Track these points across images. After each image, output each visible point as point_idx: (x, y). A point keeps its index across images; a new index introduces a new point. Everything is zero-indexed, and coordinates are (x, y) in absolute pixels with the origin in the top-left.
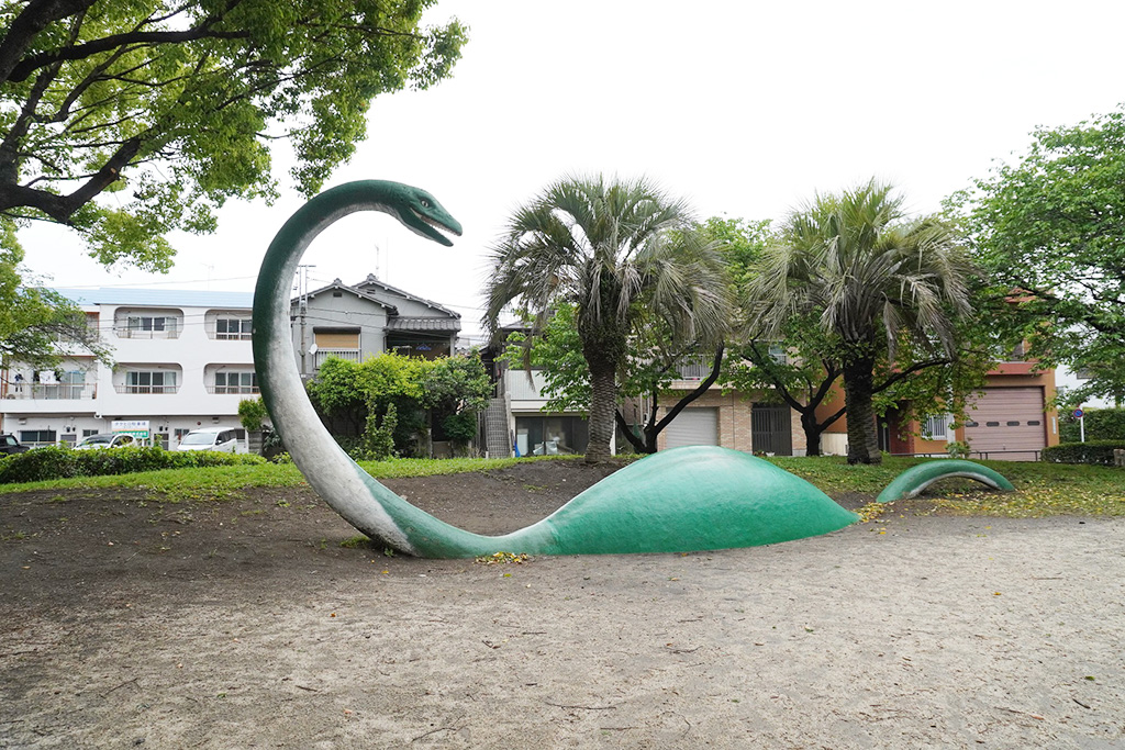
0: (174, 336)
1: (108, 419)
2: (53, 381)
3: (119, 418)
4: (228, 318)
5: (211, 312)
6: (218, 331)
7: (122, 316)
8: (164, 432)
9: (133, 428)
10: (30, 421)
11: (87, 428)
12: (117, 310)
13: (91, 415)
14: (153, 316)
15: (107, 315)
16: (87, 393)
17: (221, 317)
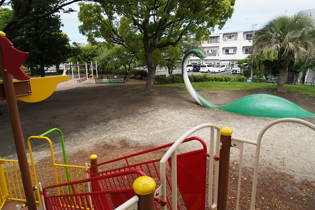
0: (236, 39)
1: (221, 60)
2: (211, 52)
3: (224, 60)
4: (249, 34)
5: (245, 33)
6: (247, 37)
7: (225, 36)
8: (233, 63)
9: (226, 63)
10: (207, 61)
11: (218, 63)
12: (223, 35)
13: (218, 60)
14: (231, 35)
15: (221, 36)
16: (217, 55)
17: (247, 34)
